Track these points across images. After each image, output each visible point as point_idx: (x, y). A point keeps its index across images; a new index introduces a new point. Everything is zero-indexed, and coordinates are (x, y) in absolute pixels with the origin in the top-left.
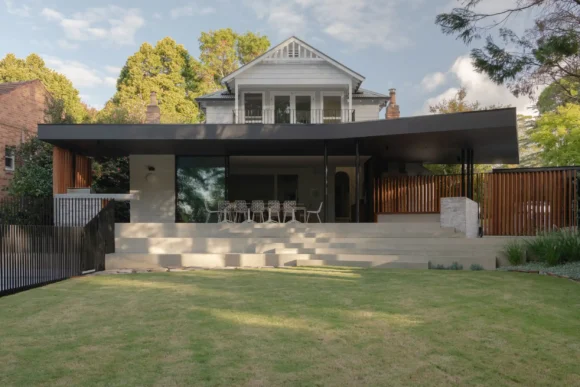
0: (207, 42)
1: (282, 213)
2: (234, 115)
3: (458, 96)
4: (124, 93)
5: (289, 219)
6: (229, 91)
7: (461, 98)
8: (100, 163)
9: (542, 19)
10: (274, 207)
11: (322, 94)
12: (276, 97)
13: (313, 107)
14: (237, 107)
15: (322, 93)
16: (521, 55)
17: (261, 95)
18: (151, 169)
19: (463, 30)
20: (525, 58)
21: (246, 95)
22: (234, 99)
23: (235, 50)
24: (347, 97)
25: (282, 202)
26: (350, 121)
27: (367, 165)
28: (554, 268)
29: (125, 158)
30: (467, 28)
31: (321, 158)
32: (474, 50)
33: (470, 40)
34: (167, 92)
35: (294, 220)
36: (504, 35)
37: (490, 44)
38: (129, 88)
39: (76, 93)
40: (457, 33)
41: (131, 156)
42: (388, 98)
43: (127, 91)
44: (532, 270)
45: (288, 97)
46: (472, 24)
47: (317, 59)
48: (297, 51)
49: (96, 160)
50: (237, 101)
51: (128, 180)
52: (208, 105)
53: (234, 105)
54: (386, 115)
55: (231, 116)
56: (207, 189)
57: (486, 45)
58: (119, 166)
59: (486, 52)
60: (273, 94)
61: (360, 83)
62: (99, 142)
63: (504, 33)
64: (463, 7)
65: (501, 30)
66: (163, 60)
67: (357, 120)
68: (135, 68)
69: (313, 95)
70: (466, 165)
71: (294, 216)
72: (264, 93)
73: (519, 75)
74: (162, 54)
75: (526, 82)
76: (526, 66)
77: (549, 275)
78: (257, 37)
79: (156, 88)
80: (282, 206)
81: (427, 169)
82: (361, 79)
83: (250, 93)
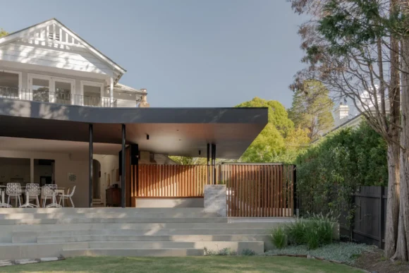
5: (49, 202)
10: (32, 191)
11: (83, 83)
12: (34, 79)
15: (81, 81)
17: (17, 75)
31: (86, 144)
35: (54, 204)
44: (299, 254)
45: (47, 82)
47: (79, 45)
48: (58, 35)
60: (31, 77)
61: (121, 76)
69: (73, 82)
71: (54, 199)
72: (20, 74)
81: (172, 161)
82: (122, 71)
83: (6, 71)
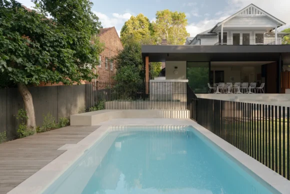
0: (159, 15)
6: (212, 31)
12: (234, 34)
18: (176, 68)
22: (213, 34)
45: (239, 34)
47: (262, 15)
52: (201, 38)
68: (129, 26)
72: (228, 32)
82: (283, 24)
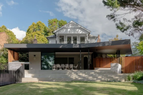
0: (50, 22)
1: (69, 68)
2: (56, 41)
3: (116, 36)
4: (28, 36)
6: (55, 35)
7: (117, 37)
8: (21, 54)
9: (136, 16)
10: (67, 66)
12: (68, 37)
13: (77, 39)
14: (57, 39)
15: (80, 36)
16: (128, 25)
17: (64, 36)
18: (35, 56)
19: (113, 19)
20: (129, 26)
21: (60, 36)
22: (56, 37)
23: (57, 24)
24: (86, 36)
25: (69, 64)
26: (87, 43)
27: (92, 55)
28: (140, 81)
29: (28, 53)
30: (115, 18)
31: (79, 53)
32: (116, 23)
33: (115, 21)
34: (39, 36)
36: (124, 20)
37: (120, 22)
38: (29, 35)
39: (15, 36)
40: (112, 20)
41: (29, 52)
42: (98, 37)
43: (29, 36)
44: (134, 82)
45: (71, 37)
46: (116, 17)
47: (78, 27)
48: (73, 24)
49: (20, 53)
50: (57, 38)
51: (28, 59)
52: (50, 39)
53: (56, 39)
54: (97, 42)
55: (55, 42)
56: (51, 62)
57: (119, 22)
58: (26, 55)
59: (119, 24)
61: (90, 33)
62: (20, 48)
63: (124, 19)
64: (113, 13)
65: (123, 18)
66: (38, 27)
67: (89, 43)
68: (31, 29)
70: (118, 55)
71: (72, 68)
73: (128, 30)
74: (38, 25)
75: (132, 32)
76: (130, 28)
77: (138, 83)
78: (63, 21)
79: (36, 34)
80: (69, 66)
81: (108, 56)
82: (90, 32)
83: (61, 35)
